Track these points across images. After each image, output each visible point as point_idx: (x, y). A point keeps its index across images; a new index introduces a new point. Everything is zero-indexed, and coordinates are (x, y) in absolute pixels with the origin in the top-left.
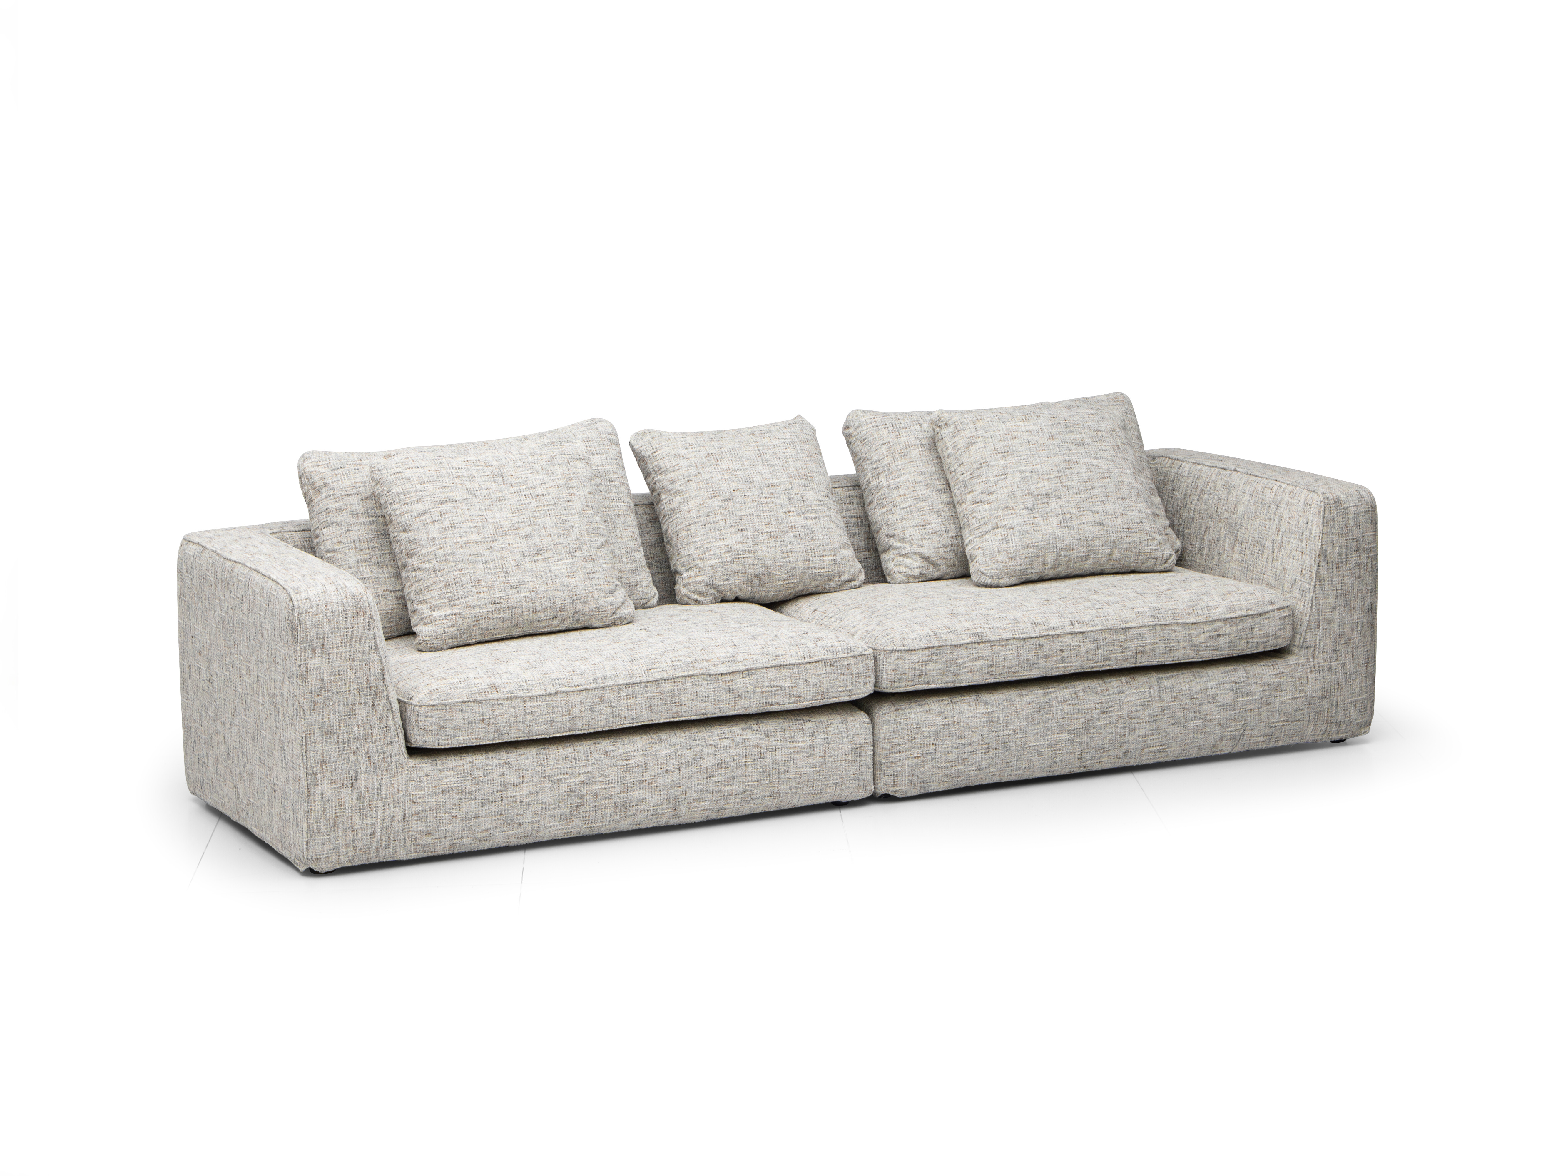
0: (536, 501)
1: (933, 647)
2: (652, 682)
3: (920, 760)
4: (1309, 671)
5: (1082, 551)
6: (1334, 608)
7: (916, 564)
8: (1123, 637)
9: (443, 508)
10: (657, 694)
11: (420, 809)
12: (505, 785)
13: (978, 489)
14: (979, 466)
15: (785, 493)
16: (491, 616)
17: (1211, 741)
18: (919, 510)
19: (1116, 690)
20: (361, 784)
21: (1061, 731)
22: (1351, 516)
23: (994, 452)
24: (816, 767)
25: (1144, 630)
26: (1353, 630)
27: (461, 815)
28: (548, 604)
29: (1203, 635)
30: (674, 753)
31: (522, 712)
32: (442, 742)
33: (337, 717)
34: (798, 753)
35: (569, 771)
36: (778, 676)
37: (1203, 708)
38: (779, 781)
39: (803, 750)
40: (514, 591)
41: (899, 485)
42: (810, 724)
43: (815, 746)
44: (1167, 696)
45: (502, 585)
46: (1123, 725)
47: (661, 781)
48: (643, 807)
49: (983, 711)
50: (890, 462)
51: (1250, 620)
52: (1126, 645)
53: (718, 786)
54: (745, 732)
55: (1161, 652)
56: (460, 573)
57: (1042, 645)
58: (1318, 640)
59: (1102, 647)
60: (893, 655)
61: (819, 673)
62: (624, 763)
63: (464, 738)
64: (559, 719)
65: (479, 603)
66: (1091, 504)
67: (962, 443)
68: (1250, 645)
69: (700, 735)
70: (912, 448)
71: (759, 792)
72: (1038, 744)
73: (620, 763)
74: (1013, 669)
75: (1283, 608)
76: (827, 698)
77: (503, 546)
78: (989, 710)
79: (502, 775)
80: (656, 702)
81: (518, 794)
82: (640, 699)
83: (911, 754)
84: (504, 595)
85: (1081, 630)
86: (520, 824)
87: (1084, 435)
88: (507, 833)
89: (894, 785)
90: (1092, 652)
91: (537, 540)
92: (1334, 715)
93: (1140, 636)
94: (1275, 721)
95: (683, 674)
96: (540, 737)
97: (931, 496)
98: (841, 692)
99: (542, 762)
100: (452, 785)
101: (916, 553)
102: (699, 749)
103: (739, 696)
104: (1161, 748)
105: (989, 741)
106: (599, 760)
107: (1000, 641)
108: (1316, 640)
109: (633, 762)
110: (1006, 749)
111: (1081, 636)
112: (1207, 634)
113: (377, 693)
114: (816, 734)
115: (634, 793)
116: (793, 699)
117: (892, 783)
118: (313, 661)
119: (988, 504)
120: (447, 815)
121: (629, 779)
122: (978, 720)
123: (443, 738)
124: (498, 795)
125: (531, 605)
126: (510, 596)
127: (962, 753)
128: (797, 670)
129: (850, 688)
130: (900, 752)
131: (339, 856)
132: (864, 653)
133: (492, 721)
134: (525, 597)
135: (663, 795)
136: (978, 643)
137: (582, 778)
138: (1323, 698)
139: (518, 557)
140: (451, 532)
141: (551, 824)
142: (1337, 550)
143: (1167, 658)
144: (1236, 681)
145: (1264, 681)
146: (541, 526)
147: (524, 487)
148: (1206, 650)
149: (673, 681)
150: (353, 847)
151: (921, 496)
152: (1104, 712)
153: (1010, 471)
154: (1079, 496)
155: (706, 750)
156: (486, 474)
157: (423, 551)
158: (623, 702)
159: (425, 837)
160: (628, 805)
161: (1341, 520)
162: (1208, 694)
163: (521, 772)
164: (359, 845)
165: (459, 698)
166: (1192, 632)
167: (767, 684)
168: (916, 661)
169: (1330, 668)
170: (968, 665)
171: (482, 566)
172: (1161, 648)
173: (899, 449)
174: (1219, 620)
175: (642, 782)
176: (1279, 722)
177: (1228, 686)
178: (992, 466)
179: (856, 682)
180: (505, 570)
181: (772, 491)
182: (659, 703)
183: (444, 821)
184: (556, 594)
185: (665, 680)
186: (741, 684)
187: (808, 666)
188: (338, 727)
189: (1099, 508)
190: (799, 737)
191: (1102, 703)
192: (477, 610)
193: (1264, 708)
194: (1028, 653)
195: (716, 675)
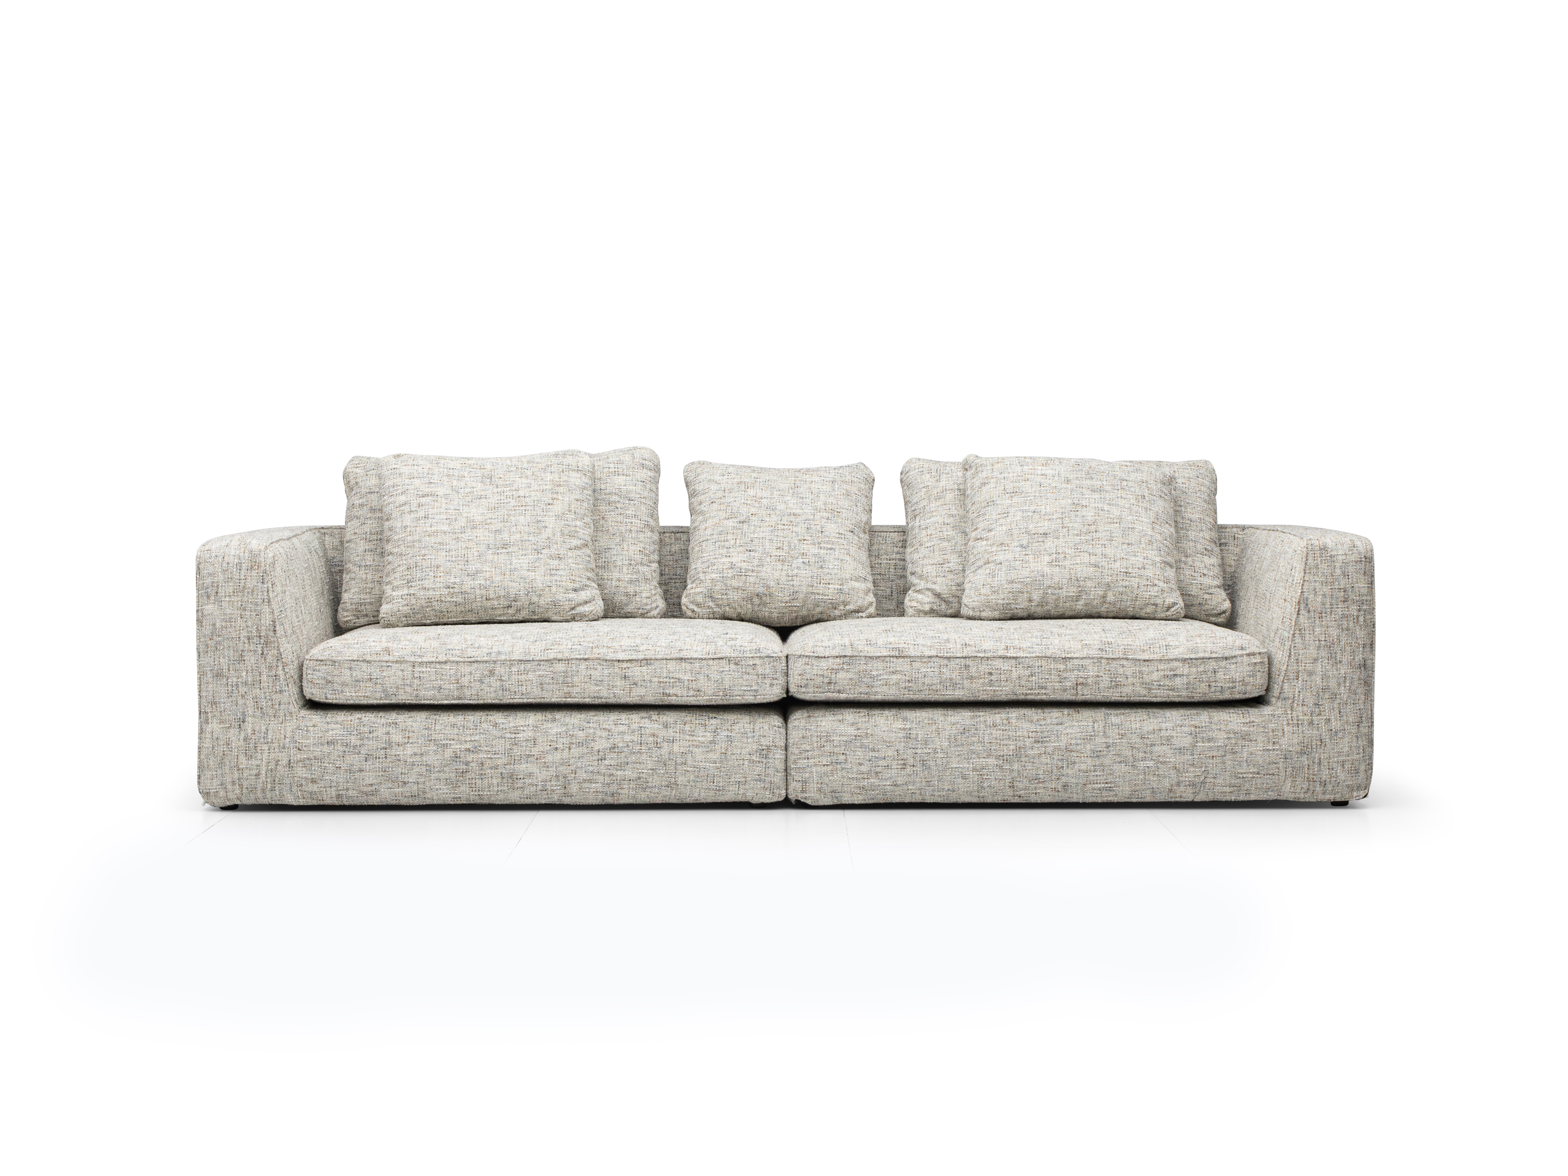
0: (516, 501)
1: (845, 656)
2: (546, 661)
3: (830, 768)
4: (1285, 723)
5: (1072, 591)
6: (1316, 660)
7: (927, 600)
8: (1062, 667)
9: (423, 500)
10: (549, 673)
11: (305, 757)
12: (390, 744)
13: (982, 526)
14: (986, 505)
15: (804, 523)
16: (443, 599)
17: (1166, 783)
18: (941, 549)
19: (1055, 721)
20: (248, 727)
21: (989, 756)
22: (1338, 565)
23: (1003, 492)
24: (716, 763)
25: (1087, 662)
26: (1339, 684)
27: (344, 766)
28: (502, 593)
29: (1156, 673)
30: (565, 733)
31: (410, 676)
32: (329, 696)
33: (226, 661)
34: (698, 747)
35: (456, 737)
36: (677, 668)
37: (1156, 749)
38: (675, 773)
39: (703, 745)
40: (470, 578)
42: (714, 721)
43: (717, 742)
44: (1113, 733)
45: (460, 572)
46: (1060, 757)
47: (550, 758)
48: (530, 781)
49: (900, 726)
50: (926, 504)
51: (1214, 663)
52: (1065, 675)
53: (610, 769)
54: (643, 721)
55: (1106, 686)
56: (422, 558)
57: (969, 666)
58: (1297, 692)
59: (1037, 674)
61: (722, 669)
62: (512, 736)
63: (351, 694)
64: (447, 686)
65: (434, 586)
66: (1091, 546)
67: (977, 483)
68: (1213, 689)
69: (596, 718)
70: (948, 492)
71: (655, 781)
72: (961, 766)
73: (508, 735)
74: (934, 687)
75: (1254, 654)
76: (730, 696)
77: (470, 538)
78: (907, 726)
79: (388, 733)
80: (547, 680)
81: (402, 753)
82: (531, 676)
83: (819, 762)
84: (459, 581)
85: (1015, 655)
86: (405, 783)
87: (1105, 483)
88: (392, 790)
89: (803, 791)
90: (1025, 679)
91: (506, 536)
92: (1316, 773)
93: (1082, 668)
94: (1242, 771)
95: (579, 657)
96: (428, 702)
97: (956, 537)
98: (745, 691)
99: (430, 726)
100: (337, 738)
101: (928, 589)
103: (635, 684)
104: (1106, 785)
105: (905, 757)
106: (488, 731)
107: (921, 657)
108: (1294, 692)
109: (521, 736)
110: (925, 767)
111: (1014, 661)
112: (1162, 673)
113: (266, 643)
114: (718, 730)
115: (521, 766)
116: (691, 693)
117: (801, 789)
118: (207, 607)
119: (986, 540)
120: (331, 765)
121: (517, 751)
122: (894, 735)
123: (330, 692)
124: (383, 752)
125: (484, 592)
126: (464, 583)
127: (875, 766)
128: (699, 664)
129: (755, 688)
130: (808, 758)
131: (227, 792)
132: (771, 655)
133: (378, 681)
134: (480, 584)
135: (552, 771)
136: (897, 657)
137: (468, 746)
138: (1302, 753)
139: (483, 548)
140: (423, 522)
141: (437, 787)
142: (1319, 599)
143: (1113, 692)
144: (1197, 725)
145: (1230, 727)
146: (513, 524)
147: (508, 489)
148: (1159, 689)
149: (567, 662)
150: (239, 785)
152: (1039, 742)
153: (1013, 510)
154: (1079, 538)
155: (599, 733)
156: (477, 475)
157: (396, 538)
158: (514, 677)
159: (310, 784)
160: (515, 777)
161: (1326, 568)
162: (1162, 735)
163: (407, 733)
164: (245, 784)
165: (349, 657)
166: (1144, 669)
167: (665, 674)
168: (825, 668)
169: (1311, 723)
170: (883, 678)
171: (444, 554)
172: (1105, 682)
173: (936, 493)
174: (1176, 660)
175: (529, 756)
176: (1248, 773)
177: (1186, 729)
178: (997, 505)
180: (466, 559)
181: (792, 520)
182: (551, 681)
183: (329, 771)
184: (510, 584)
185: (559, 660)
186: (636, 672)
187: (711, 662)
188: (227, 670)
189: (1099, 552)
190: (700, 731)
191: (1037, 732)
192: (431, 592)
193: (1229, 757)
194: (951, 672)
195: (613, 660)
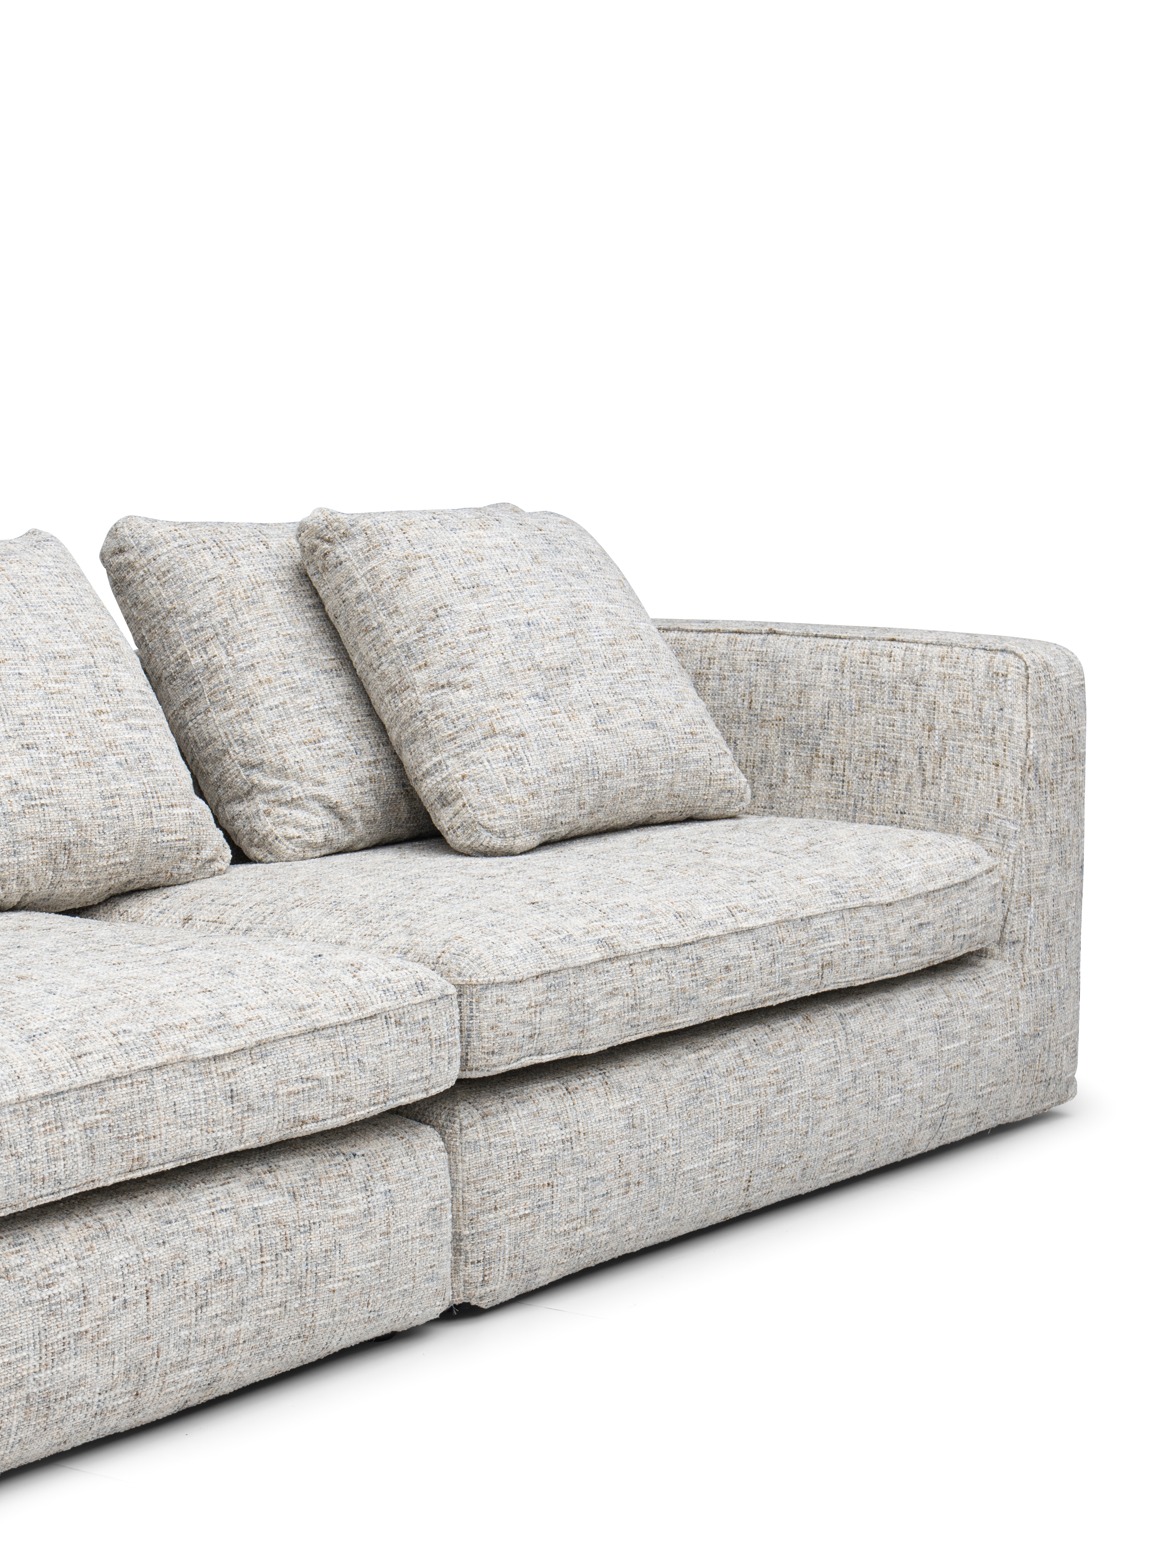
1: (547, 973)
2: (90, 1086)
3: (528, 1221)
4: (1018, 987)
5: (630, 779)
7: (316, 821)
8: (803, 936)
10: (104, 1116)
13: (439, 659)
14: (433, 615)
17: (909, 1129)
18: (302, 710)
21: (727, 1136)
23: (455, 586)
24: (374, 1260)
25: (829, 921)
29: (902, 927)
30: (135, 1259)
34: (346, 1230)
36: (311, 1054)
37: (902, 1069)
38: (315, 1300)
39: (355, 1223)
41: (255, 662)
43: (372, 1210)
44: (857, 1051)
46: (805, 1114)
47: (114, 1330)
48: (78, 1398)
49: (618, 1105)
50: (226, 616)
51: (956, 895)
52: (808, 952)
53: (215, 1325)
55: (854, 963)
57: (701, 959)
58: (1028, 929)
59: (779, 957)
60: (488, 993)
61: (378, 1042)
62: (43, 1295)
66: (630, 686)
68: (955, 943)
71: (281, 1330)
72: (695, 1166)
73: (36, 1295)
74: (663, 1013)
75: (990, 870)
78: (627, 1103)
80: (100, 1135)
82: (69, 1131)
83: (514, 1212)
90: (766, 970)
93: (825, 934)
94: (982, 1085)
97: (317, 682)
98: (413, 1082)
101: (316, 798)
102: (178, 1241)
103: (249, 1107)
105: (629, 1167)
107: (640, 954)
109: (61, 1290)
110: (652, 1182)
111: (749, 937)
112: (907, 924)
114: (371, 1183)
115: (66, 1366)
117: (481, 1279)
119: (464, 688)
121: (56, 1332)
122: (613, 1125)
127: (591, 1200)
128: (342, 1038)
129: (428, 1073)
130: (496, 1209)
132: (444, 993)
135: (118, 1363)
136: (610, 959)
138: (1035, 1036)
144: (937, 1013)
145: (969, 1009)
149: (129, 1081)
151: (299, 683)
152: (781, 1091)
153: (491, 621)
154: (609, 671)
155: (191, 1244)
158: (40, 1141)
160: (52, 1397)
162: (907, 1041)
166: (889, 920)
167: (294, 1074)
168: (526, 1004)
170: (600, 1007)
173: (241, 591)
174: (919, 896)
175: (79, 1336)
176: (986, 1086)
177: (929, 1023)
178: (456, 613)
179: (437, 1058)
181: (64, 667)
182: (106, 1137)
185: (114, 1080)
186: (250, 1077)
187: (359, 1028)
189: (644, 695)
190: (345, 1193)
191: (777, 1072)
193: (973, 1061)
194: (682, 976)
195: (202, 1060)
